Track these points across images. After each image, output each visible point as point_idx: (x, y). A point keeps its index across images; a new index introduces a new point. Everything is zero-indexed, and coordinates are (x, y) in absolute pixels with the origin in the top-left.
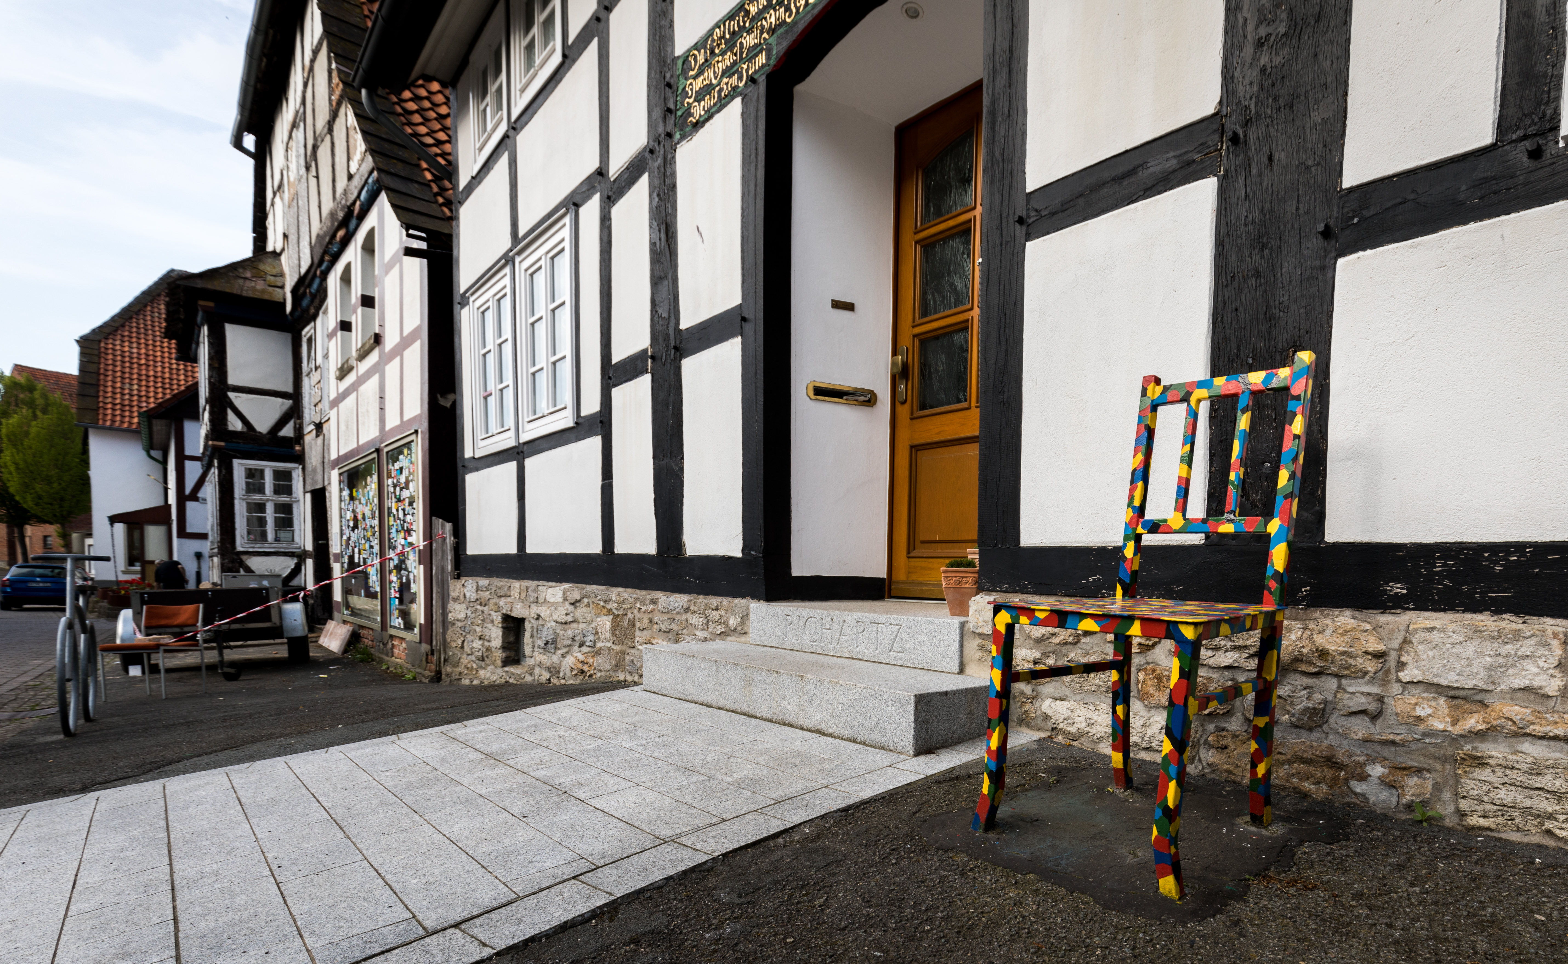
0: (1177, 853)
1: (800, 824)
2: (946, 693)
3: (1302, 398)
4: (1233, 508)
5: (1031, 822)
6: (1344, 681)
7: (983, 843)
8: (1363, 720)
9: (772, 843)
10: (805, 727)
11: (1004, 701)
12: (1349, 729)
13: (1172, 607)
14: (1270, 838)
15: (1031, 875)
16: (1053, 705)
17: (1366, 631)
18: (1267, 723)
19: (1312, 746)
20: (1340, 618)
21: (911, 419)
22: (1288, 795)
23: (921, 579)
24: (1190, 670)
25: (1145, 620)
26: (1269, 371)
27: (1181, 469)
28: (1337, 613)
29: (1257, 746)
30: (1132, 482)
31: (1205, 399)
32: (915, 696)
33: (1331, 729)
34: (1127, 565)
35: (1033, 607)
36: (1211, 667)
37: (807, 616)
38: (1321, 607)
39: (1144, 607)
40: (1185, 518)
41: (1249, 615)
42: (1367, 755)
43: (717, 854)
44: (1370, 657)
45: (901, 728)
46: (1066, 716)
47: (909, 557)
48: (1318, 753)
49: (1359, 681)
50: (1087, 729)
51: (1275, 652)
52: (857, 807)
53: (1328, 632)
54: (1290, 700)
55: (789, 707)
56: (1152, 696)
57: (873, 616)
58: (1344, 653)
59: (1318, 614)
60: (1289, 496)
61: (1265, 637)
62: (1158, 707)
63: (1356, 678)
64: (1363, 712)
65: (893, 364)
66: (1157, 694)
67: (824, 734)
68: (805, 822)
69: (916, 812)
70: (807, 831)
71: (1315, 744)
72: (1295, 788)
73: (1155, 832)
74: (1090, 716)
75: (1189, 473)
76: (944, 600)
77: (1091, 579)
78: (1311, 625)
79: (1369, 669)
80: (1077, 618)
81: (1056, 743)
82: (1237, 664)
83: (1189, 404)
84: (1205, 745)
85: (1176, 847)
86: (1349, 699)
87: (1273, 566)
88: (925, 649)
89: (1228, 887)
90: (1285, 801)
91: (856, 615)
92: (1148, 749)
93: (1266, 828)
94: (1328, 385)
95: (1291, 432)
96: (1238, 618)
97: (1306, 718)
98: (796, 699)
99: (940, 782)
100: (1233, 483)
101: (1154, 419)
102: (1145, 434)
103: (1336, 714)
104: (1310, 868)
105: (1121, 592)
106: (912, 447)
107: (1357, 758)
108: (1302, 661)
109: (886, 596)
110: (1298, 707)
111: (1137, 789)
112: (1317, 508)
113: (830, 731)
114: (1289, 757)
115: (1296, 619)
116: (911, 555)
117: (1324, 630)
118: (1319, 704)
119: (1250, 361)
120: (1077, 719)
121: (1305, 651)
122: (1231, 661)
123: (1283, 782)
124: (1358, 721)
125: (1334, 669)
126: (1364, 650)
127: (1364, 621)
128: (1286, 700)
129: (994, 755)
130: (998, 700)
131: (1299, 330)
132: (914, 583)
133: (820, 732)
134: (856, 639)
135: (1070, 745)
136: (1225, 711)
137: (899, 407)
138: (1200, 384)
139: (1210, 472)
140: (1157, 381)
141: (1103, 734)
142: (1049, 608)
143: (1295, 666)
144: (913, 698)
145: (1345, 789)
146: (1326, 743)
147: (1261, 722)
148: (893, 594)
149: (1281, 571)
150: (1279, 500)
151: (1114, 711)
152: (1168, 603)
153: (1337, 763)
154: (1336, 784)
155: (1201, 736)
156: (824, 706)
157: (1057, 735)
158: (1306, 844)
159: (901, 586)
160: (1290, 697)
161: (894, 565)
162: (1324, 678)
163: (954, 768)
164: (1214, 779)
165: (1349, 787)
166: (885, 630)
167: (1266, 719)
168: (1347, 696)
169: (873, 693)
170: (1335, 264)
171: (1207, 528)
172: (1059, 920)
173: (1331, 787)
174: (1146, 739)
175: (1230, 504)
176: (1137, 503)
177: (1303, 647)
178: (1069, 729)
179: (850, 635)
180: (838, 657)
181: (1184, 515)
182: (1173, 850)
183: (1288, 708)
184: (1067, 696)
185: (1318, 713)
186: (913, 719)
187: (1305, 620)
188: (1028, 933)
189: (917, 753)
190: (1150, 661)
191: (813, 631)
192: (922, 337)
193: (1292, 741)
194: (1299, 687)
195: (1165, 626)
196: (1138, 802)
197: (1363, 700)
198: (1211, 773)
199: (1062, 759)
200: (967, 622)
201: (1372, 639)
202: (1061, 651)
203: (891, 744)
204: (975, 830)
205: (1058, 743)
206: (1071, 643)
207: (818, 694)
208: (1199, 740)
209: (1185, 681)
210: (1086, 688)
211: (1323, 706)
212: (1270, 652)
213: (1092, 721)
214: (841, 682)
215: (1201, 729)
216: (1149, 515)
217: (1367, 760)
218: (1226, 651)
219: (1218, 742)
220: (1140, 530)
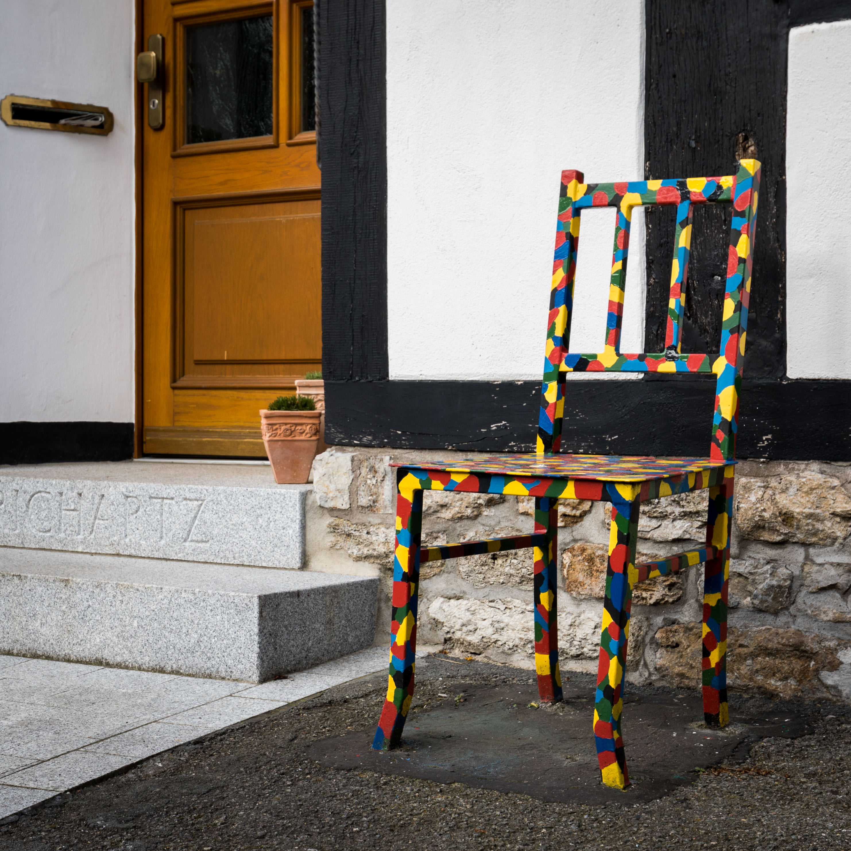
0: (620, 739)
1: (148, 759)
2: (298, 594)
3: (747, 214)
4: (674, 343)
5: (444, 739)
6: (811, 550)
7: (391, 760)
8: (833, 597)
9: (123, 779)
10: (73, 657)
11: (413, 585)
12: (818, 608)
13: (607, 465)
14: (727, 738)
15: (456, 784)
16: (445, 606)
17: (834, 488)
18: (719, 601)
19: (777, 634)
20: (807, 473)
21: (174, 157)
22: (752, 697)
23: (198, 424)
24: (628, 535)
25: (579, 481)
26: (710, 179)
27: (612, 291)
28: (803, 466)
29: (708, 630)
30: (553, 305)
31: (638, 205)
32: (260, 597)
33: (799, 610)
34: (549, 412)
35: (448, 469)
36: (656, 542)
37: (31, 490)
38: (785, 459)
39: (574, 466)
40: (618, 354)
41: (692, 472)
42: (839, 639)
43: (62, 790)
44: (838, 519)
45: (237, 644)
46: (465, 620)
47: (174, 388)
48: (784, 641)
49: (829, 549)
50: (495, 637)
51: (726, 515)
52: (212, 739)
53: (792, 491)
54: (751, 577)
55: (44, 630)
56: (582, 584)
57: (153, 488)
58: (810, 516)
59: (781, 468)
60: (736, 331)
61: (714, 498)
62: (590, 598)
63: (825, 546)
64: (833, 587)
65: (140, 65)
66: (588, 582)
67: (108, 665)
68: (153, 756)
69: (292, 740)
70: (160, 765)
71: (781, 631)
72: (759, 688)
73: (596, 718)
74: (498, 618)
75: (622, 297)
76: (266, 459)
77: (494, 427)
78: (773, 483)
79: (838, 534)
80: (502, 481)
81: (452, 659)
82: (687, 536)
83: (619, 211)
84: (651, 644)
85: (619, 732)
86: (818, 571)
87: (720, 413)
88: (244, 534)
89: (675, 777)
90: (748, 704)
91: (122, 487)
92: (577, 657)
93: (722, 729)
94: (784, 182)
95: (735, 254)
96: (679, 476)
97: (770, 599)
98: (55, 616)
99: (308, 709)
100: (673, 311)
101: (577, 226)
102: (565, 243)
103: (803, 594)
104: (765, 759)
105: (543, 446)
106: (176, 204)
107: (827, 644)
108: (764, 528)
109: (136, 453)
110: (761, 586)
111: (568, 703)
112: (777, 335)
113: (119, 659)
114: (751, 649)
115: (756, 476)
116: (179, 384)
117: (787, 489)
118: (785, 580)
119: (693, 144)
120: (481, 624)
121: (767, 515)
122: (680, 532)
123: (746, 682)
124: (829, 599)
125: (800, 536)
126: (832, 511)
127: (833, 476)
128: (747, 578)
129: (402, 653)
130: (405, 584)
131: (750, 111)
132: (185, 431)
133: (99, 662)
134: (124, 525)
135: (471, 661)
136: (675, 598)
137: (151, 137)
138: (632, 187)
139: (648, 284)
140: (580, 177)
141: (517, 642)
142: (468, 470)
143: (756, 534)
144: (256, 601)
145: (815, 682)
146: (793, 628)
147: (713, 600)
148: (147, 449)
149: (729, 419)
150: (725, 336)
151: (537, 601)
152: (601, 459)
153: (806, 651)
154: (806, 678)
155: (646, 633)
156: (107, 623)
157: (452, 648)
158: (765, 740)
159: (163, 437)
160: (751, 574)
161: (148, 400)
162: (789, 548)
163: (321, 693)
164: (664, 687)
165: (819, 680)
166: (175, 508)
167: (718, 596)
168: (815, 568)
169: (191, 597)
170: (787, 34)
171: (645, 366)
172: (498, 813)
173: (800, 682)
174: (575, 643)
175: (671, 337)
176: (559, 332)
177: (764, 510)
178: (469, 638)
179: (113, 519)
180: (92, 554)
181: (617, 349)
182: (616, 735)
183: (750, 588)
184: (464, 592)
185: (783, 592)
186: (256, 630)
187: (767, 476)
188: (467, 824)
189: (264, 679)
190: (578, 537)
191: (44, 514)
192: (191, 22)
193: (755, 629)
194: (762, 561)
195: (601, 486)
196: (570, 715)
197: (833, 572)
198: (660, 680)
199: (464, 677)
200: (311, 492)
201: (840, 497)
202: (455, 529)
203: (222, 668)
204: (378, 748)
205: (456, 659)
206: (468, 518)
207: (97, 606)
208: (643, 639)
209: (623, 547)
210: (492, 580)
211: (788, 582)
212: (719, 516)
213: (502, 625)
214: (136, 585)
215: (646, 624)
216: (575, 348)
217: (839, 645)
218: (674, 520)
219: (668, 639)
220: (564, 367)
